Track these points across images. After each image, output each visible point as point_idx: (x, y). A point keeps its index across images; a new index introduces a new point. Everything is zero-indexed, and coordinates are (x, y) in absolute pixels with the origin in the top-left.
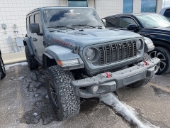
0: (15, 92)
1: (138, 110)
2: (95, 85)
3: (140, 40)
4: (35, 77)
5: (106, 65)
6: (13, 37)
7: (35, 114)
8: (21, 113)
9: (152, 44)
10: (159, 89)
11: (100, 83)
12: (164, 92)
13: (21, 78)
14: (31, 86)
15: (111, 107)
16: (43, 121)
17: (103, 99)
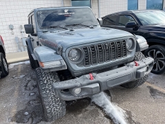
0: (13, 91)
1: (128, 113)
2: (76, 87)
3: (131, 39)
5: (91, 66)
6: (20, 37)
7: (27, 113)
9: (146, 43)
10: (156, 90)
11: (82, 85)
12: (160, 93)
13: (22, 76)
14: (29, 84)
15: (101, 108)
16: (33, 120)
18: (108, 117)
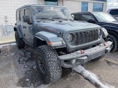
1: (99, 76)
4: (23, 54)
7: (28, 80)
8: (16, 79)
9: (107, 32)
10: (110, 62)
14: (21, 60)
15: (80, 74)
16: (34, 84)
17: (74, 69)
18: (87, 79)
